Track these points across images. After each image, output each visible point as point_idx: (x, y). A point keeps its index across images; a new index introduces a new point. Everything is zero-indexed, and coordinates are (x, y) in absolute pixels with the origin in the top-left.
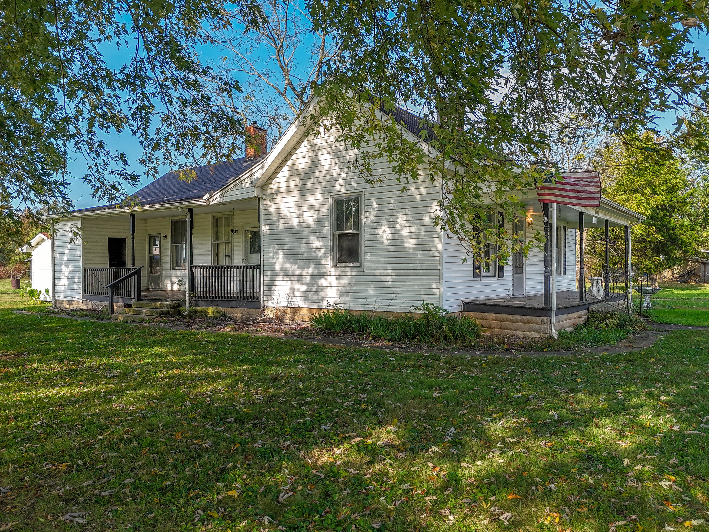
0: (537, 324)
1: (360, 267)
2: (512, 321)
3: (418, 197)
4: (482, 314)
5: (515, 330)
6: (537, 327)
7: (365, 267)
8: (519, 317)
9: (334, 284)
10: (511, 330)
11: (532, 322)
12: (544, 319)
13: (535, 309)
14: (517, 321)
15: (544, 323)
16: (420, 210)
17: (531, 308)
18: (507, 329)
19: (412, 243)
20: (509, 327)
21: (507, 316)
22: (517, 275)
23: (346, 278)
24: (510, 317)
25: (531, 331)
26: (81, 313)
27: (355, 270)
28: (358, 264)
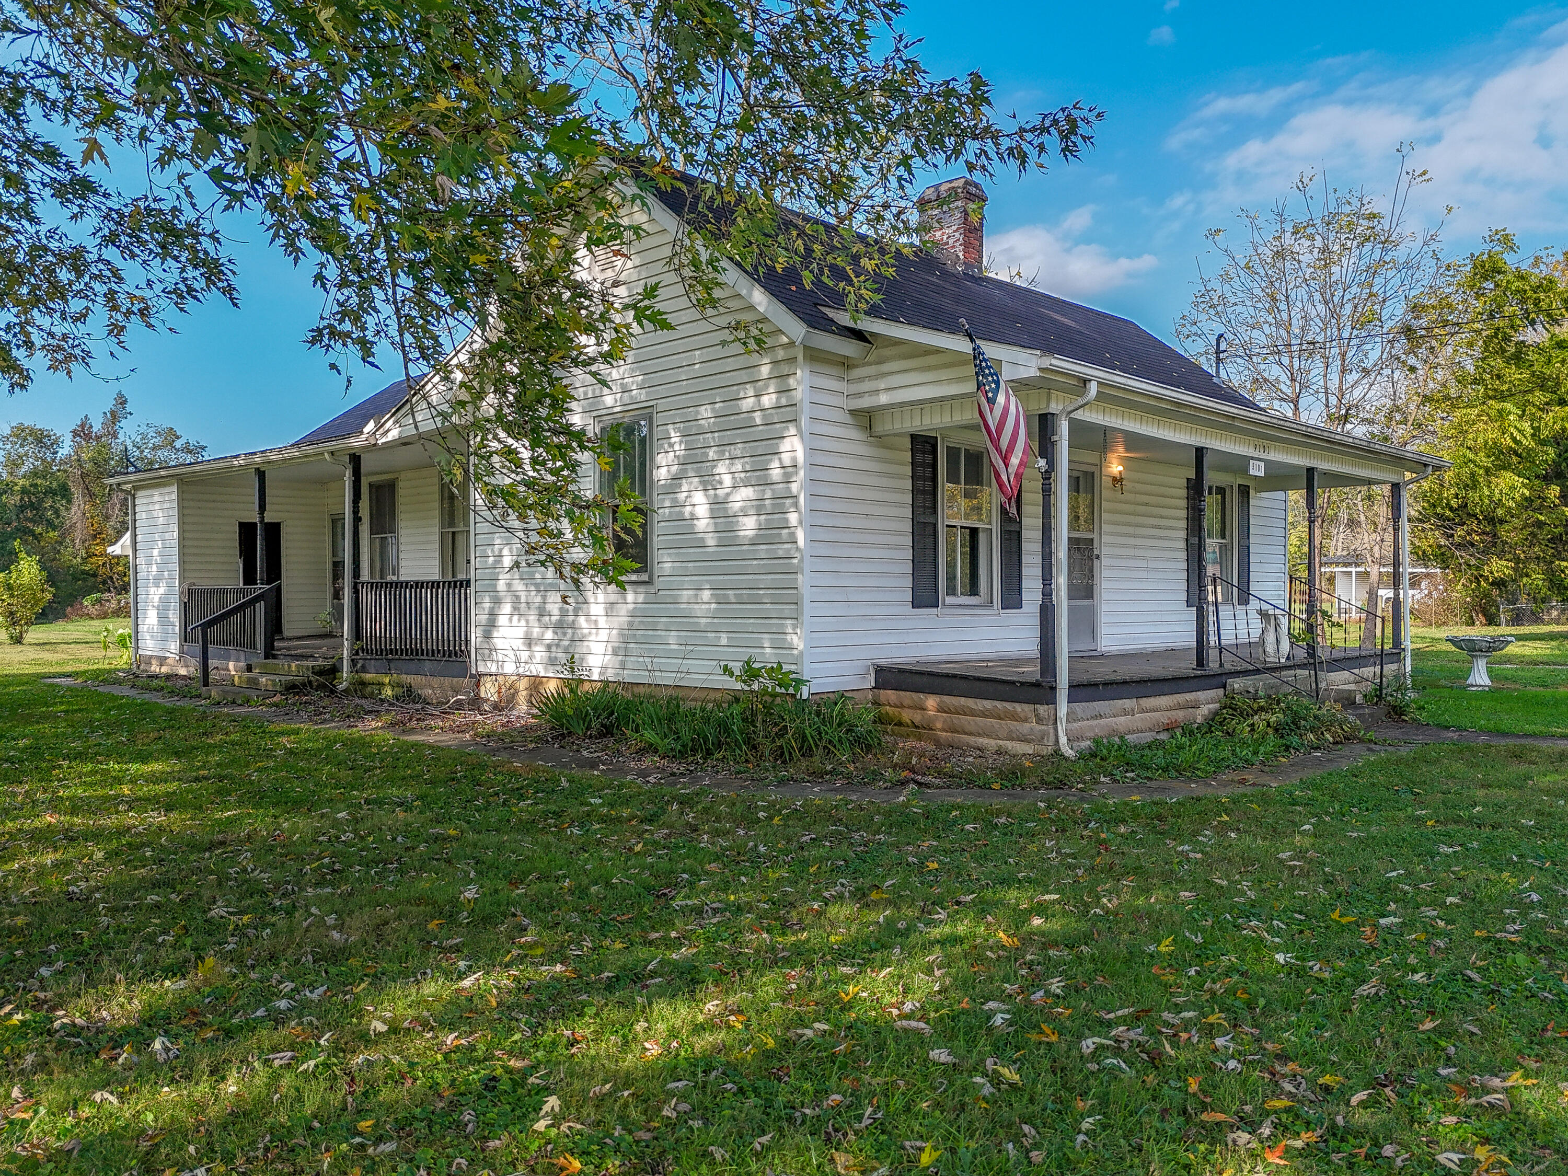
0: (1026, 720)
1: (649, 582)
2: (973, 713)
3: (758, 418)
4: (914, 695)
5: (979, 735)
6: (1025, 728)
7: (659, 583)
8: (988, 704)
9: (602, 622)
10: (971, 734)
11: (1014, 717)
12: (1042, 709)
13: (1022, 684)
14: (984, 714)
15: (1039, 720)
16: (761, 448)
17: (1013, 683)
18: (966, 733)
19: (749, 526)
20: (968, 728)
21: (963, 701)
22: (1074, 602)
23: (623, 609)
24: (970, 703)
25: (1012, 739)
26: (155, 683)
27: (641, 589)
28: (645, 577)
